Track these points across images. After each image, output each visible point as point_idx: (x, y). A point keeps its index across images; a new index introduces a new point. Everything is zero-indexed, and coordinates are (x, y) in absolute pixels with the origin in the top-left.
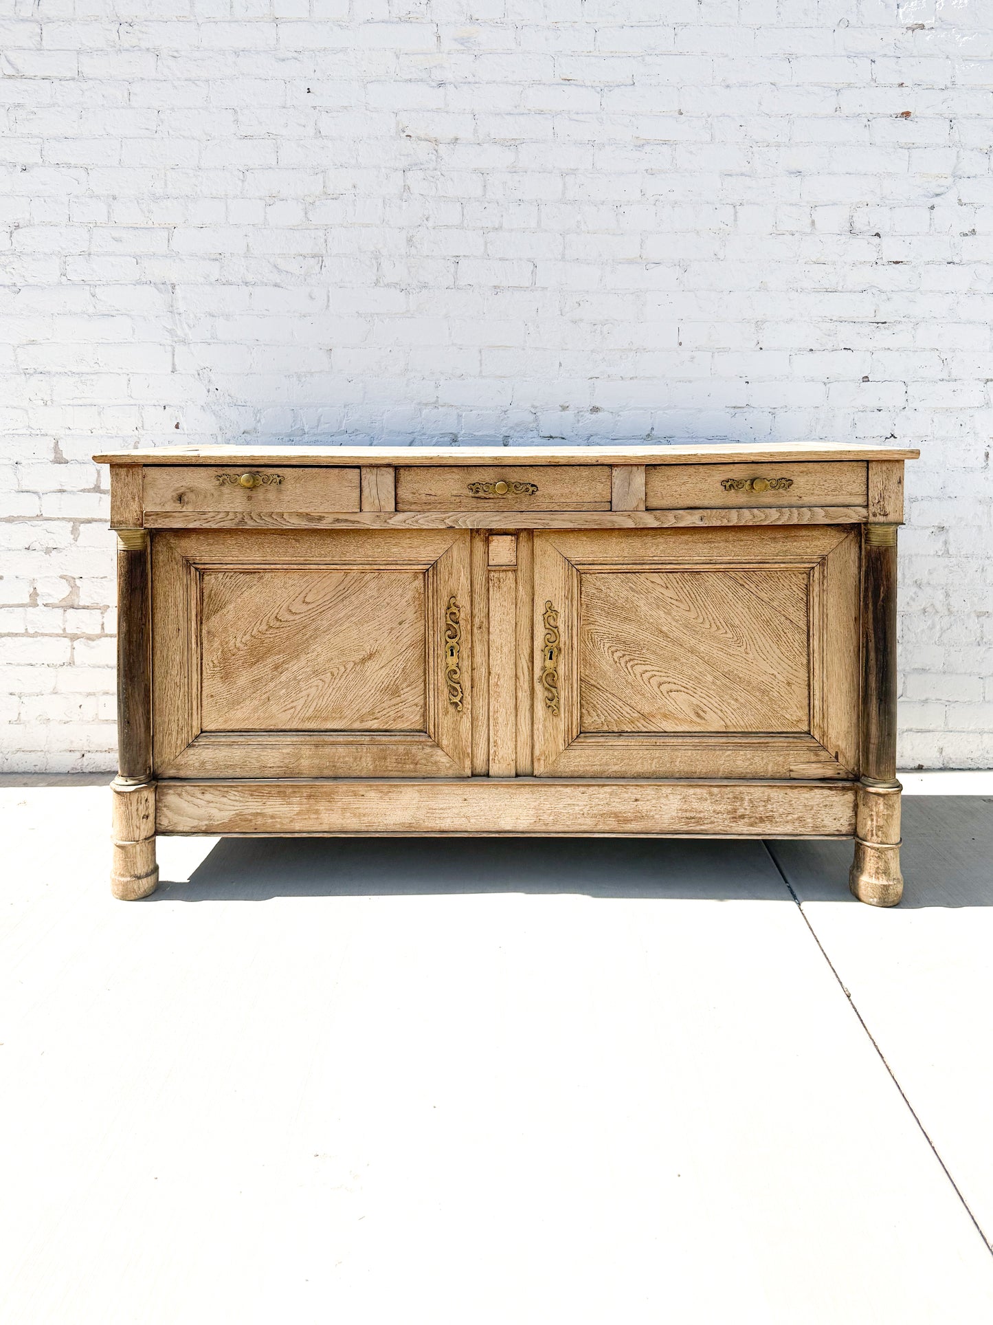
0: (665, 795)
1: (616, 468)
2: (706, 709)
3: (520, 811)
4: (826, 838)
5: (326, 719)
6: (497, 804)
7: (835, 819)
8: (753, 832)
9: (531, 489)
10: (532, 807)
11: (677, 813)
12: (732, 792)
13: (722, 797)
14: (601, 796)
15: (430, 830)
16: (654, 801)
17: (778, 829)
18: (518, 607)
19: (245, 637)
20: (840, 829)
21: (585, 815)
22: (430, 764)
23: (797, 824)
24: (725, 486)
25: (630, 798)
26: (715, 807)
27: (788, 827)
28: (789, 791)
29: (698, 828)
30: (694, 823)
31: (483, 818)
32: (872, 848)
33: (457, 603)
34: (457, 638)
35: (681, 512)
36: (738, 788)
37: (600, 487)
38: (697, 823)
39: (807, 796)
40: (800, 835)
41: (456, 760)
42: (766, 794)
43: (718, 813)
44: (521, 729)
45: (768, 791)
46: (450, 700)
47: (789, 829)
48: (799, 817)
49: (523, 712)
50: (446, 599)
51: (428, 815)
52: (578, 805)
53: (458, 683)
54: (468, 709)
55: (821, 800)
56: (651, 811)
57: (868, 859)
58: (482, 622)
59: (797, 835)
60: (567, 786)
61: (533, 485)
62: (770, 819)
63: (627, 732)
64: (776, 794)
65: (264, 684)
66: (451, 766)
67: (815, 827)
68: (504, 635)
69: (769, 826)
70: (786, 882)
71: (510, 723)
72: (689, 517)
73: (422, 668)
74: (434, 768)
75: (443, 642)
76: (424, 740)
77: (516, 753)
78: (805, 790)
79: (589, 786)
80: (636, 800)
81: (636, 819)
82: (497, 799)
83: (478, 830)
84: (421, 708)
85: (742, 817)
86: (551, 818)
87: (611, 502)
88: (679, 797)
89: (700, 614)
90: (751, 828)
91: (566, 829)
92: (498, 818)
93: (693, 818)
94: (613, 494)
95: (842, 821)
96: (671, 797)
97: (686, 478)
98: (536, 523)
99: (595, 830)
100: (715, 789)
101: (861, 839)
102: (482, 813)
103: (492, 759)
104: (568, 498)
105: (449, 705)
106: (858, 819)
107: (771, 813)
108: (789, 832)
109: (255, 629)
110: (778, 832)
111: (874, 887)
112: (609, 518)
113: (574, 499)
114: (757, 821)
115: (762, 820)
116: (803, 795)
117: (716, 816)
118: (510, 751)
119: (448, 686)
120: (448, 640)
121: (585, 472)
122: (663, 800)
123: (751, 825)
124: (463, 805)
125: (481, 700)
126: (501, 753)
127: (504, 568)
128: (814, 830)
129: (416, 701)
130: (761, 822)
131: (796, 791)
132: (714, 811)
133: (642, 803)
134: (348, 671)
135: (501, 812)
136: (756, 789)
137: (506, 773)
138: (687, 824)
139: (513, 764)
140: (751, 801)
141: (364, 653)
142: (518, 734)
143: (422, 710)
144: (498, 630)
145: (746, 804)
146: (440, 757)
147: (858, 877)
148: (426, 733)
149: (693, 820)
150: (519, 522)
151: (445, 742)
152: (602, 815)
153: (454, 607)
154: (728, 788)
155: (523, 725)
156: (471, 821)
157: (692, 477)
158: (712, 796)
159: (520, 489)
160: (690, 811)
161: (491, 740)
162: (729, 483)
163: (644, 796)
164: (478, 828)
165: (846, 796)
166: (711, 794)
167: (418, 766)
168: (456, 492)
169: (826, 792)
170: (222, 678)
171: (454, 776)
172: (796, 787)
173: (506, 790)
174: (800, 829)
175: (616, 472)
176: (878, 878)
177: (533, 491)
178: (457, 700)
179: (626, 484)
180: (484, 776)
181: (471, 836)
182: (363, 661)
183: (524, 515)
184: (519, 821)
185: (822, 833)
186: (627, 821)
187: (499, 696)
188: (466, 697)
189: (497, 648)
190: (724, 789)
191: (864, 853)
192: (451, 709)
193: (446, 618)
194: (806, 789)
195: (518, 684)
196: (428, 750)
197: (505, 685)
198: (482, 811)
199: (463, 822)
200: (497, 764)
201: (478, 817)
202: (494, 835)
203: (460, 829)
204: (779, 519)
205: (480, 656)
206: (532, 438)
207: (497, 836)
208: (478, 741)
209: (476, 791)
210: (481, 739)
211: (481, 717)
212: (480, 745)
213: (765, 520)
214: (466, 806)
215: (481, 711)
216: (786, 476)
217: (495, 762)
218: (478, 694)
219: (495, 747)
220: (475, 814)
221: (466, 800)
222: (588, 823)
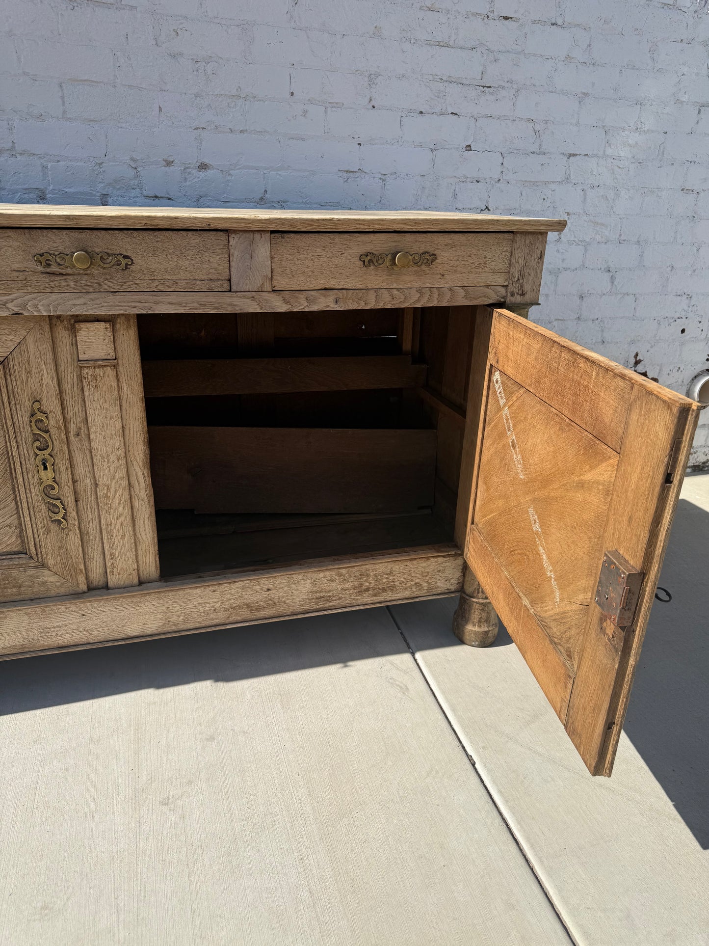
0: (296, 582)
1: (233, 235)
3: (147, 617)
4: (438, 597)
6: (120, 614)
7: (446, 581)
8: (376, 601)
9: (124, 262)
10: (160, 611)
11: (308, 595)
12: (359, 571)
13: (350, 576)
14: (233, 592)
15: (46, 648)
16: (286, 589)
17: (398, 595)
18: (124, 408)
20: (450, 588)
21: (217, 611)
22: (36, 585)
23: (414, 589)
24: (364, 261)
25: (262, 589)
26: (343, 586)
27: (406, 593)
28: (408, 563)
29: (327, 605)
30: (323, 601)
31: (106, 628)
32: (477, 603)
33: (44, 408)
34: (50, 450)
35: (313, 293)
36: (364, 567)
37: (215, 259)
38: (327, 601)
39: (424, 565)
40: (417, 597)
41: (68, 577)
42: (389, 568)
43: (346, 590)
44: (140, 538)
45: (390, 565)
46: (51, 518)
47: (407, 594)
48: (417, 583)
49: (142, 521)
50: (28, 404)
51: (42, 635)
52: (209, 603)
53: (59, 499)
54: (74, 525)
55: (436, 567)
56: (283, 597)
57: (473, 611)
58: (80, 429)
59: (414, 598)
60: (196, 588)
61: (125, 257)
62: (392, 588)
64: (397, 567)
66: (62, 584)
67: (429, 589)
68: (110, 442)
69: (390, 594)
70: (399, 629)
71: (127, 534)
72: (322, 299)
73: (9, 485)
74: (42, 588)
75: (32, 456)
76: (24, 562)
77: (137, 562)
78: (423, 560)
79: (220, 584)
80: (268, 590)
81: (268, 606)
82: (120, 609)
83: (102, 640)
84: (16, 529)
85: (367, 590)
86: (182, 618)
87: (230, 280)
88: (310, 581)
90: (374, 598)
91: (198, 625)
92: (123, 626)
93: (323, 597)
94: (232, 269)
95: (452, 581)
96: (302, 582)
97: (319, 250)
98: (134, 307)
99: (227, 621)
100: (344, 570)
101: (467, 595)
102: (105, 624)
103: (110, 572)
104: (174, 275)
105: (50, 524)
106: (466, 579)
107: (392, 583)
108: (407, 596)
110: (398, 598)
111: (476, 633)
112: (229, 300)
113: (182, 275)
114: (380, 591)
115: (384, 590)
116: (421, 565)
117: (343, 593)
118: (130, 562)
119: (46, 503)
120: (38, 452)
121: (195, 240)
122: (294, 586)
123: (375, 595)
124: (81, 620)
125: (89, 513)
126: (120, 564)
127: (100, 363)
128: (428, 592)
129: (8, 522)
130: (383, 592)
131: (415, 562)
132: (342, 589)
133: (274, 592)
135: (125, 622)
136: (380, 565)
137: (127, 582)
138: (317, 603)
139: (135, 573)
140: (375, 576)
142: (138, 544)
143: (17, 531)
144: (101, 437)
145: (371, 579)
146: (47, 576)
147: (463, 626)
148: (26, 554)
149: (322, 599)
150: (112, 305)
151: (51, 562)
152: (234, 608)
153: (39, 413)
154: (356, 568)
155: (143, 534)
156: (93, 633)
157: (327, 249)
158: (340, 576)
159: (108, 261)
160: (320, 592)
161: (107, 553)
162: (369, 258)
163: (276, 585)
164: (101, 638)
165: (457, 561)
166: (340, 575)
167: (22, 589)
168: (18, 265)
169: (441, 560)
171: (67, 594)
172: (416, 559)
173: (129, 600)
174: (417, 593)
175: (234, 240)
176: (481, 626)
177: (127, 265)
178: (59, 517)
179: (248, 256)
180: (103, 588)
181: (94, 647)
183: (118, 297)
184: (147, 626)
185: (435, 593)
186: (259, 609)
187: (110, 508)
188: (70, 513)
189: (103, 457)
190: (351, 569)
191: (470, 606)
192: (54, 527)
193: (31, 426)
194: (424, 559)
195: (133, 493)
196: (32, 572)
197: (117, 496)
198: (103, 623)
199: (83, 636)
200: (116, 575)
201: (101, 629)
202: (120, 643)
203: (81, 643)
204: (418, 300)
205: (82, 466)
206: (134, 197)
207: (124, 643)
208: (92, 555)
209: (95, 605)
210: (95, 553)
211: (92, 530)
212: (95, 559)
213: (404, 302)
214: (85, 621)
215: (91, 524)
216: (429, 249)
217: (113, 574)
218: (85, 507)
219: (112, 559)
220: (97, 627)
221: (83, 615)
222: (220, 617)
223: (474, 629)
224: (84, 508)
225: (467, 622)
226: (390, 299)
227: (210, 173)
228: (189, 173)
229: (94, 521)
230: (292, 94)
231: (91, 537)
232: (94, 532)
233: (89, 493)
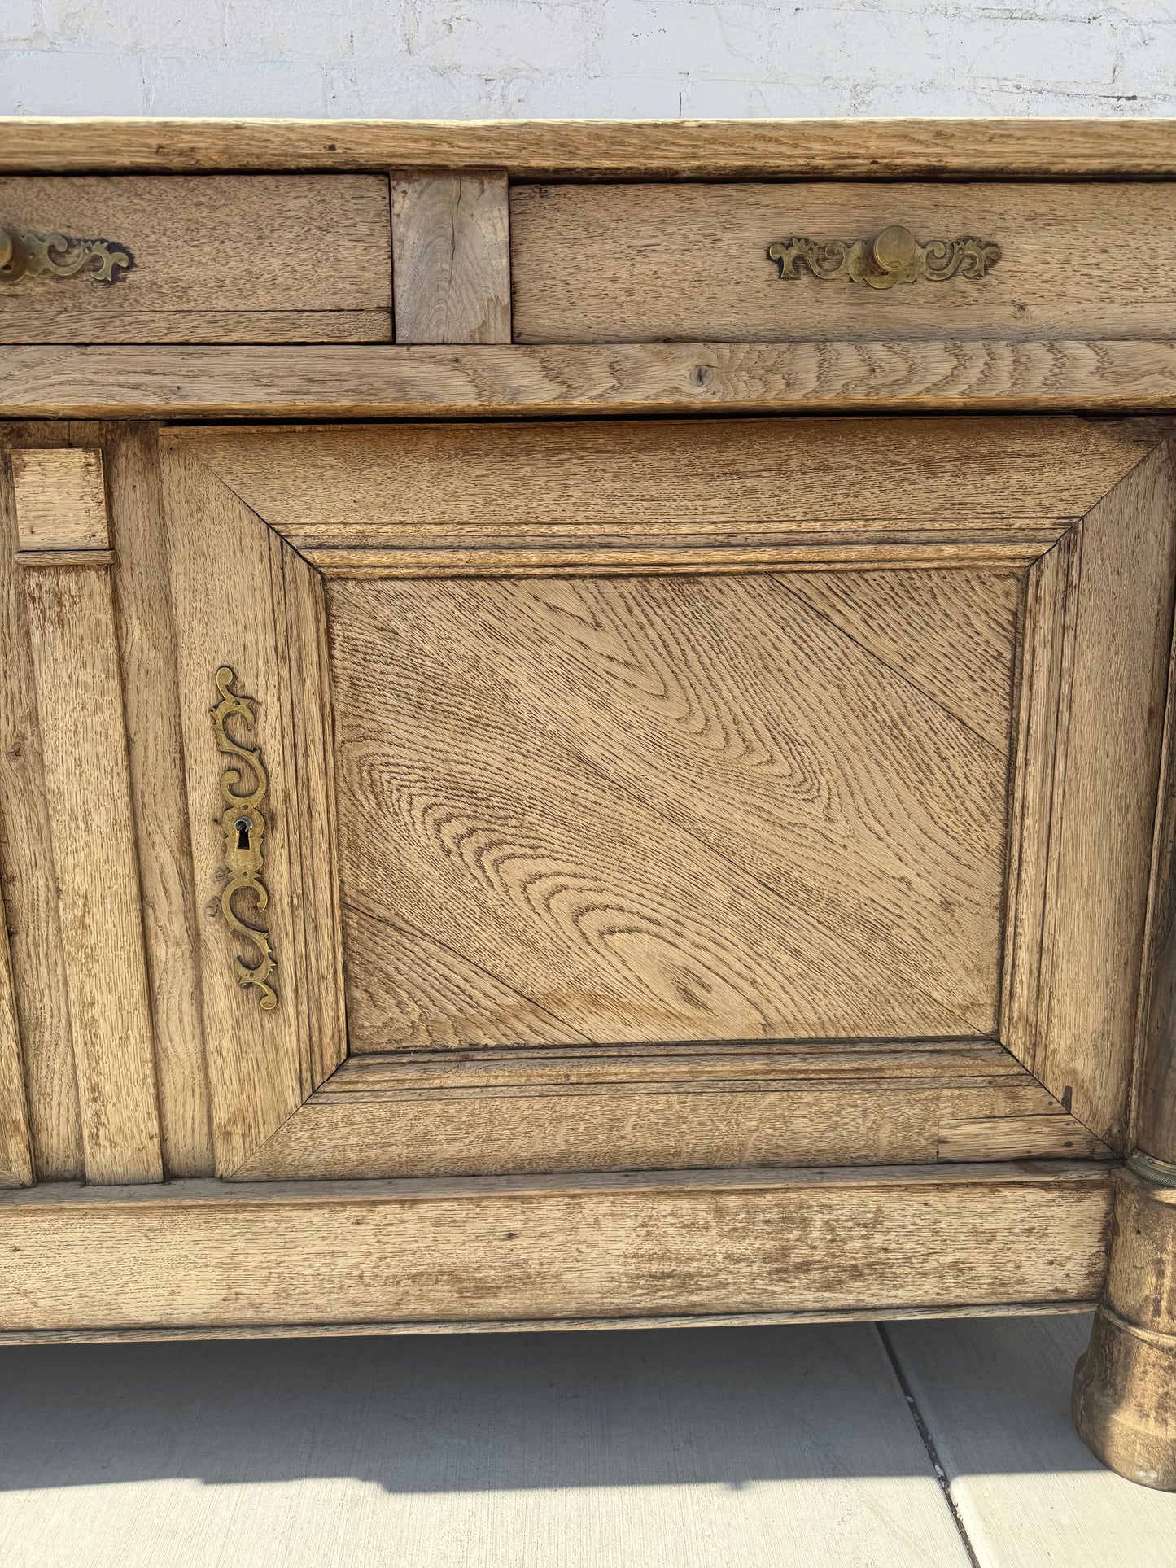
0: (591, 1220)
1: (403, 182)
2: (709, 978)
3: (181, 1272)
4: (1026, 1312)
6: (109, 1258)
7: (1051, 1263)
8: (832, 1305)
9: (108, 261)
10: (214, 1262)
11: (626, 1264)
12: (777, 1206)
13: (751, 1220)
14: (411, 1229)
16: (560, 1237)
17: (900, 1293)
18: (131, 687)
20: (1063, 1287)
21: (367, 1279)
23: (949, 1280)
24: (780, 262)
25: (492, 1231)
26: (730, 1246)
27: (926, 1288)
28: (933, 1197)
29: (683, 1300)
30: (671, 1288)
31: (75, 1293)
32: (1152, 1345)
35: (631, 350)
36: (794, 1195)
37: (350, 254)
38: (682, 1288)
39: (981, 1206)
40: (959, 1306)
42: (873, 1206)
43: (738, 1261)
44: (171, 1051)
45: (875, 1199)
47: (928, 1292)
48: (956, 1263)
49: (174, 1002)
52: (345, 1255)
55: (1019, 1217)
56: (552, 1262)
57: (1138, 1370)
58: (23, 737)
59: (948, 1307)
60: (310, 1206)
61: (113, 248)
62: (880, 1270)
63: (486, 1048)
64: (897, 1205)
67: (997, 1284)
68: (92, 775)
69: (875, 1288)
70: (907, 1392)
71: (134, 1034)
72: (657, 370)
77: (161, 1117)
78: (977, 1193)
79: (375, 1203)
80: (511, 1236)
81: (510, 1284)
82: (109, 1244)
83: (62, 1325)
85: (804, 1267)
86: (271, 1288)
87: (392, 311)
88: (630, 1223)
89: (695, 705)
90: (827, 1295)
91: (314, 1315)
92: (117, 1293)
93: (669, 1276)
94: (398, 281)
95: (1069, 1266)
96: (608, 1224)
97: (647, 230)
98: (135, 387)
99: (395, 1315)
100: (733, 1198)
101: (1121, 1317)
102: (70, 1282)
103: (91, 1136)
104: (241, 296)
106: (1117, 1264)
107: (882, 1256)
108: (927, 1299)
110: (898, 1301)
111: (1149, 1445)
112: (390, 368)
113: (263, 299)
114: (843, 1275)
115: (856, 1273)
116: (971, 1205)
117: (732, 1268)
118: (141, 1113)
121: (297, 198)
122: (584, 1233)
123: (828, 1286)
124: (9, 1262)
125: (43, 970)
126: (115, 1117)
127: (67, 557)
128: (994, 1293)
130: (854, 1279)
131: (952, 1196)
132: (727, 1257)
133: (526, 1243)
135: (121, 1281)
136: (845, 1195)
137: (135, 1171)
138: (652, 1291)
139: (153, 1147)
140: (829, 1226)
142: (164, 1065)
144: (70, 761)
145: (816, 1234)
147: (1107, 1413)
149: (668, 1282)
150: (75, 382)
152: (413, 1278)
154: (768, 1196)
155: (176, 1039)
156: (41, 1302)
157: (670, 229)
158: (722, 1216)
159: (69, 260)
160: (662, 1258)
161: (82, 1083)
162: (794, 252)
163: (531, 1224)
164: (62, 1318)
165: (1086, 1204)
166: (720, 1213)
169: (1034, 1195)
172: (954, 1186)
173: (133, 1221)
174: (958, 1291)
175: (406, 200)
176: (1165, 1421)
177: (116, 269)
179: (443, 245)
180: (70, 1178)
181: (40, 1342)
183: (94, 356)
184: (179, 1300)
185: (1016, 1297)
186: (483, 1289)
187: (91, 957)
189: (73, 817)
190: (754, 1200)
191: (1128, 1352)
194: (980, 1189)
195: (151, 922)
197: (108, 926)
198: (67, 1276)
199: (15, 1307)
200: (105, 1147)
201: (60, 1293)
202: (106, 1340)
203: (10, 1326)
204: (951, 378)
205: (25, 840)
207: (116, 1340)
208: (49, 1084)
209: (45, 1225)
210: (56, 1082)
211: (48, 1017)
212: (55, 1097)
213: (907, 381)
214: (19, 1266)
215: (46, 999)
216: (979, 230)
217: (97, 1144)
218: (32, 952)
219: (95, 1100)
220: (49, 1287)
221: (16, 1249)
222: (374, 1300)
223: (1141, 1428)
224: (30, 956)
225: (1118, 1398)
226: (863, 371)
229: (53, 992)
231: (47, 1037)
232: (55, 1021)
233: (42, 915)
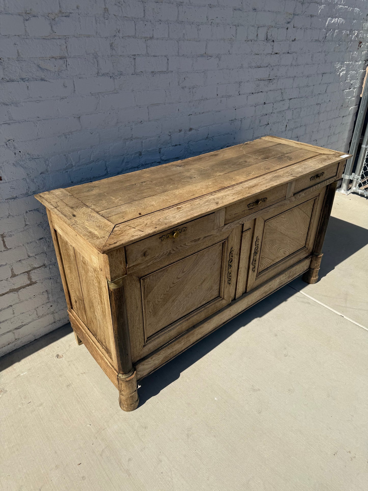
2: (286, 251)
3: (244, 305)
5: (189, 309)
6: (238, 307)
7: (307, 267)
8: (292, 279)
11: (278, 284)
14: (263, 289)
16: (274, 283)
19: (161, 296)
22: (221, 306)
24: (311, 180)
26: (286, 277)
27: (298, 274)
28: (300, 264)
30: (281, 284)
31: (234, 313)
33: (233, 249)
34: (232, 261)
35: (300, 193)
37: (284, 192)
41: (228, 300)
46: (228, 283)
48: (300, 270)
50: (230, 249)
51: (220, 321)
52: (257, 295)
53: (231, 276)
55: (305, 263)
56: (273, 287)
57: (313, 274)
58: (238, 252)
61: (266, 198)
62: (295, 274)
65: (169, 309)
66: (227, 303)
67: (303, 271)
72: (302, 194)
73: (220, 276)
75: (228, 265)
76: (219, 299)
80: (270, 285)
81: (269, 291)
82: (238, 305)
83: (233, 317)
84: (218, 290)
85: (290, 277)
87: (285, 197)
88: (279, 279)
89: (289, 222)
91: (253, 303)
92: (238, 310)
96: (277, 280)
97: (303, 180)
99: (260, 299)
101: (312, 269)
102: (234, 311)
104: (275, 199)
105: (227, 285)
106: (311, 264)
107: (296, 272)
109: (165, 291)
110: (296, 276)
111: (314, 280)
112: (284, 202)
113: (277, 199)
117: (286, 280)
118: (241, 289)
119: (228, 279)
120: (230, 263)
122: (276, 282)
123: (292, 277)
125: (235, 278)
127: (247, 230)
129: (217, 288)
134: (197, 289)
137: (240, 296)
139: (241, 292)
140: (293, 271)
141: (202, 280)
144: (243, 253)
145: (292, 273)
146: (223, 302)
147: (310, 279)
148: (219, 296)
151: (225, 297)
152: (262, 294)
153: (232, 251)
156: (231, 315)
158: (286, 274)
160: (281, 281)
161: (237, 289)
162: (312, 178)
163: (272, 283)
165: (310, 259)
167: (218, 308)
168: (243, 209)
169: (306, 260)
170: (154, 315)
171: (227, 306)
173: (241, 301)
174: (300, 273)
175: (288, 186)
177: (266, 200)
178: (230, 282)
179: (290, 188)
180: (235, 300)
181: (231, 320)
182: (202, 284)
186: (267, 292)
187: (241, 274)
188: (232, 279)
189: (242, 259)
191: (313, 272)
193: (229, 256)
196: (220, 302)
199: (229, 317)
204: (320, 187)
206: (169, 147)
209: (233, 306)
211: (234, 283)
212: (233, 291)
215: (234, 281)
217: (237, 295)
223: (314, 279)
226: (315, 188)
227: (193, 131)
228: (186, 133)
230: (217, 95)
